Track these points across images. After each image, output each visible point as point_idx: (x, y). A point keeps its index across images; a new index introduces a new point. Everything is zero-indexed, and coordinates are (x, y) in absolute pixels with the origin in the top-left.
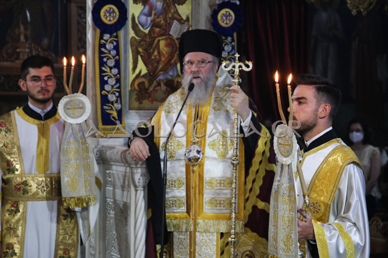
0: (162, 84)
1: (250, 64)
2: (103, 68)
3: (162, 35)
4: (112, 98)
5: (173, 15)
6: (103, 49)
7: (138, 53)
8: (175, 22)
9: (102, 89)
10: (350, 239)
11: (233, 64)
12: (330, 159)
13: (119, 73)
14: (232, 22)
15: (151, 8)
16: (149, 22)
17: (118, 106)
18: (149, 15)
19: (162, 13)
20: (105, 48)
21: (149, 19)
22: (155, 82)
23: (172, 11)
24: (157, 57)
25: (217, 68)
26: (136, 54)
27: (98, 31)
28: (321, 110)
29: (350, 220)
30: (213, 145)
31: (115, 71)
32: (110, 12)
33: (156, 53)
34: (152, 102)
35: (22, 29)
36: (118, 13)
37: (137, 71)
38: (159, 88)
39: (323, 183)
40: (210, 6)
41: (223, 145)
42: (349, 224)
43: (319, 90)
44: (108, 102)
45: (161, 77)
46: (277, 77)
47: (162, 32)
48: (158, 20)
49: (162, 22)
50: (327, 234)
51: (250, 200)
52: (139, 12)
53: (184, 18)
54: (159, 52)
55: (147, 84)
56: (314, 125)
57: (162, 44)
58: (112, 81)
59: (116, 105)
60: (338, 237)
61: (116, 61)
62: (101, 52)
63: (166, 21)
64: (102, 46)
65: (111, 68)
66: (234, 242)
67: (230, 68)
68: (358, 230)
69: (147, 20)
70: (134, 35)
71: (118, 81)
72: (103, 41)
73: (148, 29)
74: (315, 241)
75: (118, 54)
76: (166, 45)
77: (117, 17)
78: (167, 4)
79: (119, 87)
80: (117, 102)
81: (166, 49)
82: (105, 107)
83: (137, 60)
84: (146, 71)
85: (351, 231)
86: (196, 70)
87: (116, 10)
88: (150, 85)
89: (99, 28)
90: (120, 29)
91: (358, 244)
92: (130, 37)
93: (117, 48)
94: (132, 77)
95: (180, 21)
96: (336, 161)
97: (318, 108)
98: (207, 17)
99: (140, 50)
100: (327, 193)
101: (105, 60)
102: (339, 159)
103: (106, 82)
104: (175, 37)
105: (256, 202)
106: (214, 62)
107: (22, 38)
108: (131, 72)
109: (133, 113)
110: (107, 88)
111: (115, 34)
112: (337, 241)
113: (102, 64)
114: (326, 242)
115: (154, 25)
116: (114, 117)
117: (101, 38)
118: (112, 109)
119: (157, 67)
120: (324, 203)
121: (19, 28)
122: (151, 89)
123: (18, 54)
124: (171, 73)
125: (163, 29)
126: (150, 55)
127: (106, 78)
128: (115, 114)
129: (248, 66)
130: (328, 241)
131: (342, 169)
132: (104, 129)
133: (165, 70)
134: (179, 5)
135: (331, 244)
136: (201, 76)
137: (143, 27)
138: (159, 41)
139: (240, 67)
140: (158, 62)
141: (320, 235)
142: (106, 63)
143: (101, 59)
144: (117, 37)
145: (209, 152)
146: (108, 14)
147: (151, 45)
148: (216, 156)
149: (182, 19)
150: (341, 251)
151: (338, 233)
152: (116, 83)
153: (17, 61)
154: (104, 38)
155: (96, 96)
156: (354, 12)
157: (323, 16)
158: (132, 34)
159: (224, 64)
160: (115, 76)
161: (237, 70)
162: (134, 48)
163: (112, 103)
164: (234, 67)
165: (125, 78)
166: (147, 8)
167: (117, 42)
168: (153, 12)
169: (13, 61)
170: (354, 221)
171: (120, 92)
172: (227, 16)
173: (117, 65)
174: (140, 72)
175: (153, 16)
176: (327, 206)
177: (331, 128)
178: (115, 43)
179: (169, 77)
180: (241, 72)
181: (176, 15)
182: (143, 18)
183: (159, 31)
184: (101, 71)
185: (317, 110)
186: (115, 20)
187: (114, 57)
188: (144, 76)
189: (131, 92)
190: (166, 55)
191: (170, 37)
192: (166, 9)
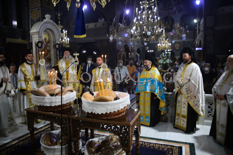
0: (46, 58)
14: (58, 47)
30: (71, 68)
53: (49, 46)
77: (41, 45)
89: (38, 47)
111: (41, 48)
125: (46, 48)
134: (48, 44)
140: (45, 54)
148: (71, 70)
190: (47, 53)
191: (47, 50)
192: (46, 44)
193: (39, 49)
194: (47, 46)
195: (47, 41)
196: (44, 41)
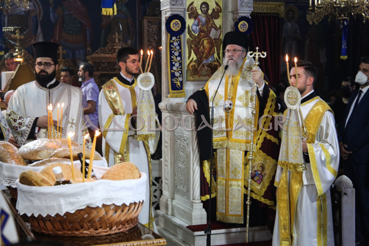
0: (205, 66)
1: (265, 54)
2: (172, 57)
3: (205, 37)
4: (177, 74)
5: (212, 25)
6: (172, 46)
7: (192, 47)
8: (213, 29)
9: (171, 69)
10: (328, 152)
11: (255, 53)
12: (315, 109)
13: (181, 60)
14: (246, 29)
15: (199, 22)
16: (198, 29)
17: (180, 79)
18: (198, 25)
19: (205, 24)
20: (173, 45)
21: (198, 28)
22: (201, 65)
23: (211, 22)
24: (203, 50)
25: (245, 55)
26: (190, 48)
27: (169, 35)
28: (308, 81)
29: (328, 143)
30: (240, 98)
31: (179, 58)
32: (176, 24)
33: (202, 48)
34: (199, 76)
35: (117, 35)
36: (180, 25)
37: (191, 59)
38: (203, 68)
39: (311, 123)
40: (234, 20)
41: (246, 99)
42: (327, 144)
43: (306, 69)
44: (175, 77)
45: (205, 62)
46: (287, 58)
47: (205, 35)
48: (203, 28)
49: (205, 29)
50: (315, 149)
51: (262, 134)
52: (192, 24)
53: (218, 27)
54: (203, 47)
55: (196, 66)
56: (305, 90)
57: (205, 42)
58: (177, 65)
59: (179, 78)
60: (321, 151)
61: (179, 52)
62: (171, 48)
63: (208, 29)
64: (171, 44)
65: (176, 57)
66: (252, 159)
67: (253, 56)
68: (333, 148)
69: (196, 28)
70: (189, 37)
71: (181, 64)
72: (172, 41)
73: (197, 34)
74: (308, 153)
75: (180, 48)
76: (208, 43)
77: (180, 27)
78: (208, 19)
79: (181, 68)
80: (180, 77)
81: (207, 45)
82: (173, 80)
83: (191, 52)
84: (196, 59)
85: (328, 148)
86: (231, 55)
87: (180, 23)
88: (198, 66)
89: (170, 33)
90: (182, 34)
91: (333, 155)
92: (187, 38)
93: (180, 45)
94: (188, 62)
95: (216, 28)
96: (318, 110)
97: (307, 80)
98: (232, 26)
99: (193, 46)
100: (313, 128)
101: (173, 52)
102: (320, 109)
103: (174, 65)
104: (213, 38)
105: (266, 135)
106: (243, 51)
107: (117, 40)
108: (187, 59)
109: (189, 83)
110: (174, 68)
111: (179, 37)
112: (320, 153)
113: (171, 54)
114: (314, 153)
115: (201, 31)
116: (178, 86)
117: (171, 39)
118: (177, 81)
119: (202, 56)
120: (311, 134)
121: (115, 35)
122: (199, 69)
123: (115, 49)
124: (210, 59)
125: (206, 34)
126: (198, 49)
127: (174, 63)
128: (179, 84)
129: (263, 55)
130: (315, 153)
131: (323, 114)
132: (173, 93)
133: (207, 58)
134: (215, 19)
135: (317, 155)
136: (234, 58)
137: (194, 32)
138: (203, 40)
139: (259, 55)
140: (203, 53)
141: (310, 150)
142: (173, 54)
143: (171, 51)
144: (180, 38)
145: (237, 102)
146: (175, 25)
147: (199, 43)
148: (241, 105)
149: (217, 27)
150: (323, 159)
151: (321, 149)
152: (180, 65)
153: (114, 54)
154: (173, 39)
155: (168, 73)
156: (311, 23)
157: (289, 25)
158: (188, 36)
159: (249, 53)
160: (179, 61)
161: (257, 57)
162: (189, 45)
163: (177, 77)
164: (255, 55)
165: (184, 63)
166: (197, 21)
167: (180, 41)
168: (200, 24)
169: (112, 54)
170: (330, 143)
171: (181, 71)
172: (244, 25)
173: (180, 55)
174: (193, 59)
175: (200, 26)
176: (313, 136)
177: (313, 91)
178: (179, 42)
179: (210, 62)
180: (260, 58)
181: (213, 25)
182: (194, 27)
183: (204, 35)
184: (171, 59)
185: (306, 81)
186: (179, 28)
187: (178, 50)
188: (195, 61)
189: (187, 70)
190: (208, 49)
191: (210, 38)
192: (208, 22)
193: (174, 38)
194: (212, 27)
195: (210, 12)
196: (199, 12)
